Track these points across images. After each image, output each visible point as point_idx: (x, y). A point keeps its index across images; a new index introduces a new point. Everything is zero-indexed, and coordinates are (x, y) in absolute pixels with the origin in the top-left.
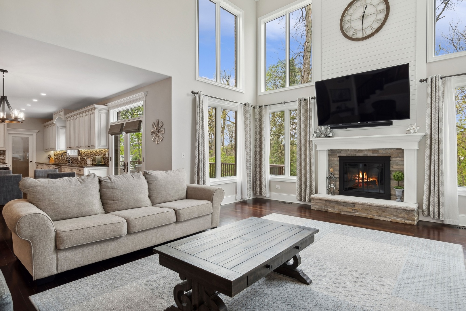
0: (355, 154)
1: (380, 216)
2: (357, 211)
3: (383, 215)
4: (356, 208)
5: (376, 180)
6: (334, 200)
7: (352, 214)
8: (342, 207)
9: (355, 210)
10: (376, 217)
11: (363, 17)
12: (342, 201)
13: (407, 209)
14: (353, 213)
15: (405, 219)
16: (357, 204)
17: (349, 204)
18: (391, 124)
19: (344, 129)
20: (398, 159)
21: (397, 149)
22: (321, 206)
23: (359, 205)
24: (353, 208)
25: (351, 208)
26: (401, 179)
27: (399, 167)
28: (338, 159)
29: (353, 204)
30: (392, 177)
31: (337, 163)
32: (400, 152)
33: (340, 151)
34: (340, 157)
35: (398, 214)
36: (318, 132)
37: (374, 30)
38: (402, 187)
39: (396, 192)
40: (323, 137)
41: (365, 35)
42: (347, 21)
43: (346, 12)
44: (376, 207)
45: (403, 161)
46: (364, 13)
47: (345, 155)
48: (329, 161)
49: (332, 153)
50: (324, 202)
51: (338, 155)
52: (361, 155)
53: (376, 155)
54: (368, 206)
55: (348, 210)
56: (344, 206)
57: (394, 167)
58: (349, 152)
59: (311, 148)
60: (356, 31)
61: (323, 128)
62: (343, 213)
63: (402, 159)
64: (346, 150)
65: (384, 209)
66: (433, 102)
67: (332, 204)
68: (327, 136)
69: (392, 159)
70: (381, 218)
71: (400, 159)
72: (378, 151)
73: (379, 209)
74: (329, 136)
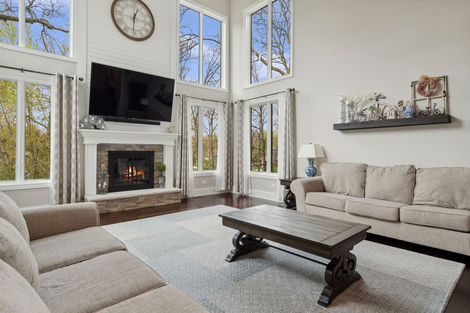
0: (124, 148)
1: (159, 202)
2: (140, 203)
3: (161, 201)
4: (140, 201)
5: (143, 174)
6: (119, 197)
7: (136, 208)
8: (126, 203)
9: (138, 202)
10: (156, 205)
11: (134, 18)
12: (128, 197)
13: (177, 191)
14: (137, 206)
15: (175, 200)
16: (142, 196)
17: (134, 198)
18: (159, 124)
19: (114, 123)
20: (159, 153)
21: (158, 145)
22: (102, 209)
23: (142, 198)
24: (137, 202)
25: (135, 202)
26: (163, 169)
27: (159, 160)
28: (107, 154)
29: (137, 198)
30: (155, 168)
31: (106, 159)
32: (161, 147)
33: (109, 145)
34: (109, 152)
35: (171, 198)
36: (86, 122)
37: (143, 37)
38: (162, 176)
39: (161, 181)
40: (92, 129)
41: (135, 37)
42: (119, 12)
43: (118, 2)
44: (156, 196)
45: (163, 155)
46: (135, 15)
47: (114, 150)
48: (98, 155)
49: (100, 147)
50: (106, 203)
51: (107, 149)
52: (130, 149)
53: (143, 150)
54: (149, 197)
55: (132, 205)
56: (128, 202)
57: (156, 161)
58: (118, 147)
59: (77, 140)
60: (127, 28)
61: (93, 118)
62: (126, 209)
63: (161, 153)
64: (116, 145)
65: (161, 195)
66: (184, 112)
67: (115, 203)
68: (96, 128)
69: (155, 153)
70: (160, 204)
71: (160, 153)
72: (144, 146)
73: (158, 196)
74: (99, 129)
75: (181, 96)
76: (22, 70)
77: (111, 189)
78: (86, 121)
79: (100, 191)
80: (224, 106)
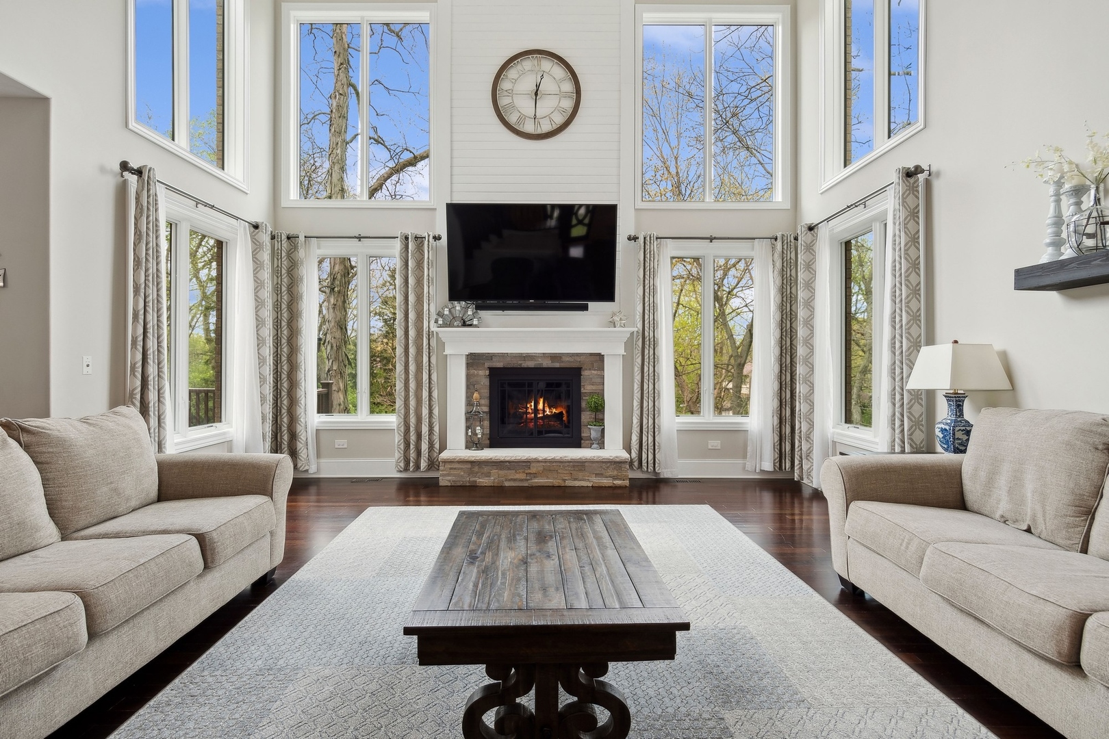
0: (520, 362)
1: (575, 479)
2: (535, 475)
3: (580, 477)
4: (533, 470)
5: (564, 412)
6: (491, 459)
7: (526, 484)
8: (506, 471)
9: (530, 473)
10: (569, 483)
11: (536, 94)
12: (507, 459)
13: (618, 460)
14: (527, 480)
15: (615, 478)
16: (537, 461)
17: (521, 464)
18: (585, 308)
19: (500, 312)
20: (593, 372)
21: (591, 354)
22: (462, 476)
23: (538, 464)
24: (527, 472)
25: (523, 472)
26: (599, 408)
27: (594, 387)
28: (487, 372)
29: (527, 463)
30: (583, 404)
31: (486, 382)
32: (599, 358)
33: (490, 357)
34: (491, 369)
35: (603, 472)
36: (447, 315)
37: (555, 127)
38: (600, 422)
39: (594, 432)
40: (458, 326)
41: (539, 132)
42: (506, 91)
43: (504, 73)
44: (568, 464)
45: (603, 377)
46: (538, 87)
47: (500, 365)
48: (468, 377)
49: (474, 360)
50: (469, 466)
51: (487, 365)
52: (531, 364)
53: (557, 365)
54: (554, 464)
55: (517, 476)
56: (509, 469)
57: (587, 388)
58: (509, 359)
59: (431, 348)
60: (522, 118)
61: (458, 306)
62: (507, 484)
63: (599, 373)
64: (503, 355)
65: (580, 465)
66: (647, 277)
67: (486, 469)
68: (464, 324)
69: (585, 373)
70: (577, 483)
71: (595, 372)
72: (561, 357)
73: (574, 466)
74: (470, 325)
75: (641, 240)
76: (359, 238)
77: (496, 441)
78: (446, 312)
79: (472, 443)
80: (773, 248)
